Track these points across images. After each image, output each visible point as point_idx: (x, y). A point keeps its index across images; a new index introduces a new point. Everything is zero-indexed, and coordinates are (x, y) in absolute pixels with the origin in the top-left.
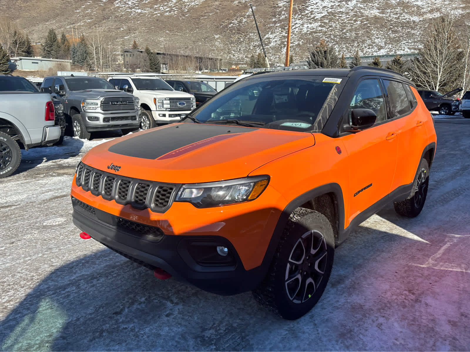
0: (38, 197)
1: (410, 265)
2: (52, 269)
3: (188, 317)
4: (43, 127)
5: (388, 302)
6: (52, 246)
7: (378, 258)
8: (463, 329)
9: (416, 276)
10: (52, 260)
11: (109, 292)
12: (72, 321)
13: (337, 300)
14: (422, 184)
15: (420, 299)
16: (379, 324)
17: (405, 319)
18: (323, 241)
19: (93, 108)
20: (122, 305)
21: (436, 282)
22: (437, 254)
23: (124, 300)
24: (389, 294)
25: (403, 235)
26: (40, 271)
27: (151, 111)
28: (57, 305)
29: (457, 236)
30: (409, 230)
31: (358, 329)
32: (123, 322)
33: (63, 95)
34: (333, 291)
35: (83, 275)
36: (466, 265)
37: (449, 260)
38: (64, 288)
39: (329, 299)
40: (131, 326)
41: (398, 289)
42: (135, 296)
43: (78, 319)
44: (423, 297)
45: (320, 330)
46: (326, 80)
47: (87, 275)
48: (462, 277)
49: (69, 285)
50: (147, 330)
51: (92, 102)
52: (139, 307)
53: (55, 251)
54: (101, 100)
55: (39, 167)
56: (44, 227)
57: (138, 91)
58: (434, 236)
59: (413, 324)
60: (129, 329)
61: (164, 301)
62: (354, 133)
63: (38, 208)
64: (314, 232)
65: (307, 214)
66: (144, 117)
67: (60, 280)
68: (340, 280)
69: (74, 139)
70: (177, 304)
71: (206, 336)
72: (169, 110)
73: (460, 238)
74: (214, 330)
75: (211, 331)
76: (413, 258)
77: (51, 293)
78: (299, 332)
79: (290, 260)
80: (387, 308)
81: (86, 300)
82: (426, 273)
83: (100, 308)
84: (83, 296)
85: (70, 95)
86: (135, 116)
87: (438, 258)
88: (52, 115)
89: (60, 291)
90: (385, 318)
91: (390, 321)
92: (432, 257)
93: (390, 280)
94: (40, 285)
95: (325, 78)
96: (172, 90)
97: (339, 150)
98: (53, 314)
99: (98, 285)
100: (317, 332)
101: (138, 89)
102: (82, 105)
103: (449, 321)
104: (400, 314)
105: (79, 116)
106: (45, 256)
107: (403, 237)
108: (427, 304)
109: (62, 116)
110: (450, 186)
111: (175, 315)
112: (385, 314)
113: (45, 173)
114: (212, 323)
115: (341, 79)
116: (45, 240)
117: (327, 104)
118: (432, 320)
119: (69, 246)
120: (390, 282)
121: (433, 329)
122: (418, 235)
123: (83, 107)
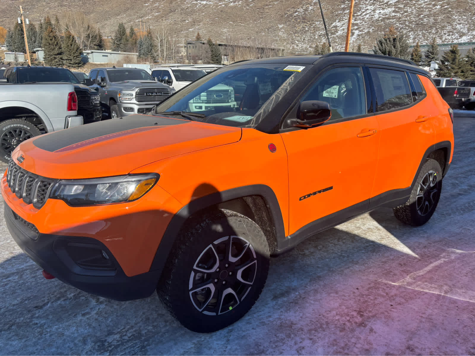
1: (380, 282)
3: (102, 318)
4: (65, 117)
5: (327, 322)
7: (346, 271)
9: (379, 295)
13: (270, 314)
14: (430, 189)
15: (367, 323)
18: (249, 248)
19: (129, 99)
20: (48, 299)
21: (400, 304)
22: (421, 271)
23: (53, 294)
24: (333, 313)
25: (391, 246)
29: (458, 251)
31: (272, 350)
32: (38, 317)
33: (104, 86)
34: (272, 304)
36: (450, 287)
37: (431, 280)
38: (8, 276)
39: (261, 313)
40: (43, 322)
41: (347, 308)
42: (66, 291)
44: (372, 321)
46: (289, 68)
48: (435, 301)
49: (13, 274)
50: (54, 328)
51: (128, 93)
52: (63, 303)
54: (136, 91)
57: (177, 82)
58: (429, 250)
60: (39, 325)
61: (91, 299)
67: (9, 268)
68: (287, 292)
70: (101, 303)
71: (108, 341)
72: (206, 102)
73: (460, 254)
75: (116, 336)
76: (388, 274)
78: (205, 347)
79: (195, 267)
80: (321, 329)
81: (18, 291)
82: (394, 292)
83: (26, 300)
84: (19, 286)
85: (110, 87)
87: (419, 276)
88: (75, 105)
90: (311, 341)
91: (316, 345)
92: (412, 274)
95: (288, 66)
97: (272, 148)
100: (224, 350)
101: (177, 80)
102: (118, 96)
104: (333, 337)
105: (116, 106)
107: (391, 248)
108: (371, 330)
111: (91, 315)
112: (315, 336)
115: (304, 67)
117: (276, 95)
120: (343, 299)
122: (410, 248)
123: (119, 98)
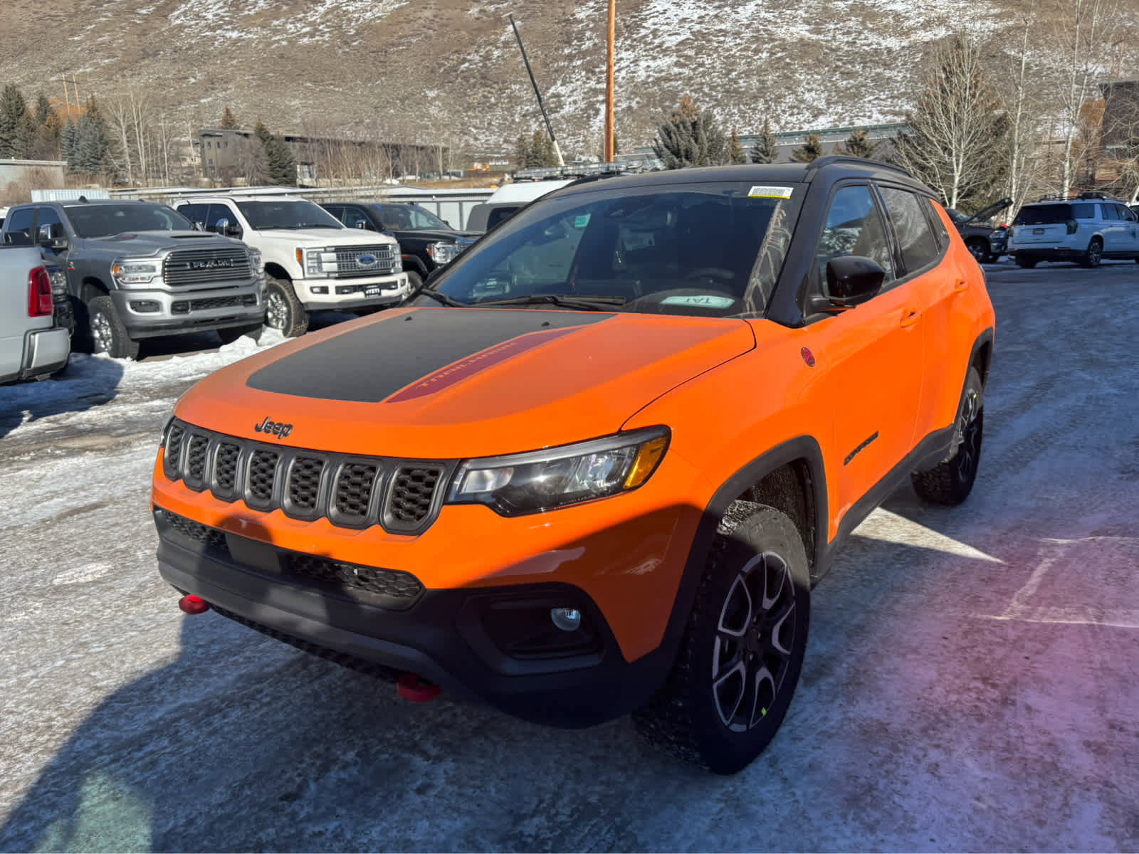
0: (25, 513)
1: (973, 619)
2: (100, 696)
3: (472, 790)
4: (23, 333)
5: (941, 709)
6: (87, 637)
7: (898, 608)
8: (1120, 760)
9: (991, 643)
10: (93, 674)
11: (258, 744)
12: (175, 827)
13: (822, 715)
14: (971, 425)
15: (1013, 697)
16: (930, 765)
17: (989, 748)
18: (787, 576)
19: (142, 278)
20: (299, 775)
21: (1037, 653)
22: (1027, 587)
23: (301, 762)
24: (939, 690)
25: (941, 548)
26: (67, 706)
27: (290, 280)
28: (127, 790)
29: (1061, 541)
30: (952, 535)
31: (885, 781)
32: (309, 819)
33: (61, 250)
34: (811, 694)
35: (182, 707)
36: (1097, 608)
37: (1055, 601)
38: (138, 743)
39: (803, 716)
40: (332, 826)
41: (957, 677)
42: (328, 749)
43: (190, 822)
44: (1018, 691)
45: (799, 793)
46: (756, 191)
47: (193, 705)
48: (1092, 637)
49: (149, 735)
50: (375, 834)
51: (140, 264)
52: (343, 775)
53: (98, 650)
54: (163, 258)
55: (15, 436)
56: (58, 590)
57: (256, 232)
58: (1011, 546)
59: (1007, 759)
60: (329, 835)
61: (406, 755)
62: (835, 314)
63: (33, 541)
64: (769, 557)
65: (752, 514)
66: (272, 297)
67: (125, 724)
68: (823, 666)
69: (95, 358)
70: (439, 759)
72: (337, 275)
73: (1068, 546)
74: (543, 817)
75: (536, 821)
76: (975, 601)
77: (107, 758)
78: (751, 803)
79: (720, 628)
80: (940, 725)
81: (201, 771)
82: (1012, 634)
83: (242, 787)
84: (192, 760)
85: (81, 249)
86: (252, 296)
87: (1031, 597)
88: (46, 301)
89: (129, 753)
90: (941, 750)
91: (955, 755)
92: (1016, 595)
93: (934, 658)
94: (75, 742)
95: (753, 188)
96: (339, 227)
97: (808, 357)
98: (122, 815)
99: (226, 729)
100: (793, 799)
101: (254, 228)
102: (113, 273)
103: (1088, 744)
104: (974, 737)
105: (107, 300)
106: (74, 664)
107: (944, 552)
108: (1029, 708)
109: (63, 302)
110: (1022, 426)
111: (439, 789)
112: (940, 739)
113: (33, 450)
114: (535, 801)
115: (792, 189)
116: (65, 624)
117: (768, 248)
118: (1050, 744)
119: (133, 634)
121: (1054, 765)
122: (976, 547)
123: (117, 277)
